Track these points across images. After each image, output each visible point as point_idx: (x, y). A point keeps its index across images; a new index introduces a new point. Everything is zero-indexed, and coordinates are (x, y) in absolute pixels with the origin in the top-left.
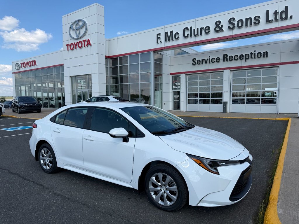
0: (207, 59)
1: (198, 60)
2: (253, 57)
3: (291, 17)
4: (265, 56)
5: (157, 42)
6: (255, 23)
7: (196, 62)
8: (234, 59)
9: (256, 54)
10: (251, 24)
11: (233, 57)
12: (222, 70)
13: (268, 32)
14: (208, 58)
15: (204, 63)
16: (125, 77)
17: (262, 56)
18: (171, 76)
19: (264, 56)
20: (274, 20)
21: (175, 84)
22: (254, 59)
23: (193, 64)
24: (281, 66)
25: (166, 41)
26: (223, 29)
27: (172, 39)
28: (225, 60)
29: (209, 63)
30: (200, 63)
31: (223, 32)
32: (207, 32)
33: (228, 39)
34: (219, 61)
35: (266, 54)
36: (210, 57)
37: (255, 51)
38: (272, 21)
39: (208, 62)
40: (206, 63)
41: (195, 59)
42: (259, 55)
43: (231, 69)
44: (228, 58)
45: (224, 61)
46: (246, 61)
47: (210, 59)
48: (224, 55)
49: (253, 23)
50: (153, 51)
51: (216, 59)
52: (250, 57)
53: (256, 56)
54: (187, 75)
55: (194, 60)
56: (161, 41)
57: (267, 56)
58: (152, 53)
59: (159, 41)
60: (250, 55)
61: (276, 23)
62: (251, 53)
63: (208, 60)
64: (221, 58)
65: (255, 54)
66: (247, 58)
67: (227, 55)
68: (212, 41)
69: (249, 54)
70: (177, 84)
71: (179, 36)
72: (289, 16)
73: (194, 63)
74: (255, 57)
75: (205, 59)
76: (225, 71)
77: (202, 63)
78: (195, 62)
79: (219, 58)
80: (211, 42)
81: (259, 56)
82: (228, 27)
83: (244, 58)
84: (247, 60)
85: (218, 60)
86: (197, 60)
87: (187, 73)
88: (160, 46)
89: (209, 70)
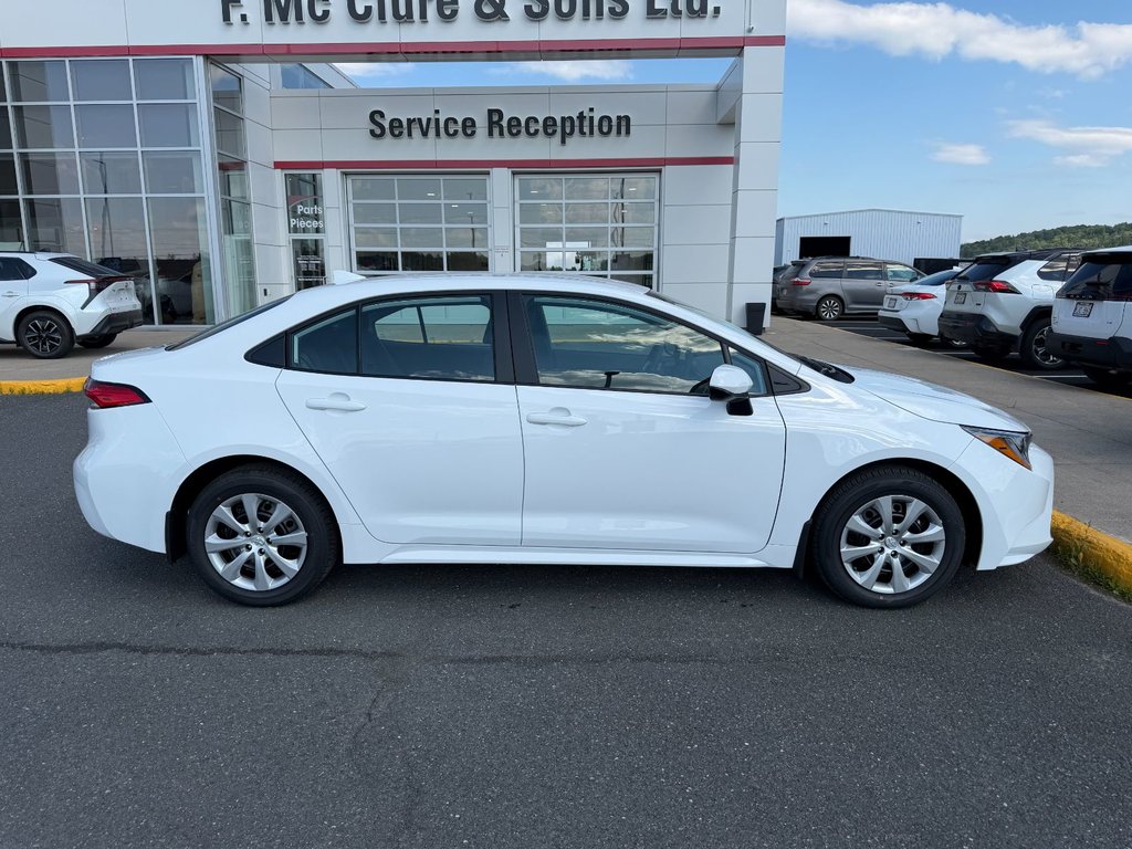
0: (429, 120)
1: (392, 121)
2: (586, 130)
3: (717, 10)
4: (623, 129)
5: (226, 17)
6: (612, 10)
7: (387, 125)
8: (523, 130)
9: (596, 122)
10: (600, 13)
11: (523, 124)
12: (483, 167)
13: (629, 49)
14: (432, 115)
15: (416, 132)
16: (37, 162)
17: (614, 129)
18: (279, 174)
19: (619, 132)
20: (669, 11)
21: (300, 209)
22: (587, 139)
23: (372, 132)
24: (668, 170)
25: (269, 18)
26: (507, 9)
27: (299, 17)
28: (496, 131)
29: (438, 134)
30: (401, 133)
31: (502, 24)
32: (448, 12)
33: (503, 55)
34: (474, 133)
35: (624, 125)
36: (437, 112)
37: (591, 110)
38: (663, 12)
39: (432, 132)
40: (425, 134)
41: (382, 115)
42: (605, 123)
43: (519, 168)
44: (504, 123)
45: (491, 134)
46: (563, 142)
47: (437, 120)
48: (491, 112)
49: (606, 10)
50: (206, 56)
51: (460, 123)
52: (577, 129)
53: (596, 129)
54: (346, 174)
55: (377, 118)
56: (244, 17)
57: (628, 132)
58: (198, 62)
59: (235, 15)
60: (577, 123)
61: (673, 21)
62: (581, 117)
63: (433, 125)
64: (482, 122)
65: (592, 118)
66: (568, 130)
67: (500, 113)
68: (444, 52)
69: (575, 118)
70: (309, 211)
71: (331, 9)
72: (710, 8)
73: (378, 131)
74: (592, 133)
75: (420, 120)
76: (495, 171)
77: (410, 134)
78: (381, 127)
79: (473, 121)
80: (440, 56)
81: (605, 129)
82: (526, 7)
83: (559, 130)
84: (567, 140)
85: (469, 127)
86: (389, 117)
87: (348, 168)
88: (235, 36)
89: (436, 164)
